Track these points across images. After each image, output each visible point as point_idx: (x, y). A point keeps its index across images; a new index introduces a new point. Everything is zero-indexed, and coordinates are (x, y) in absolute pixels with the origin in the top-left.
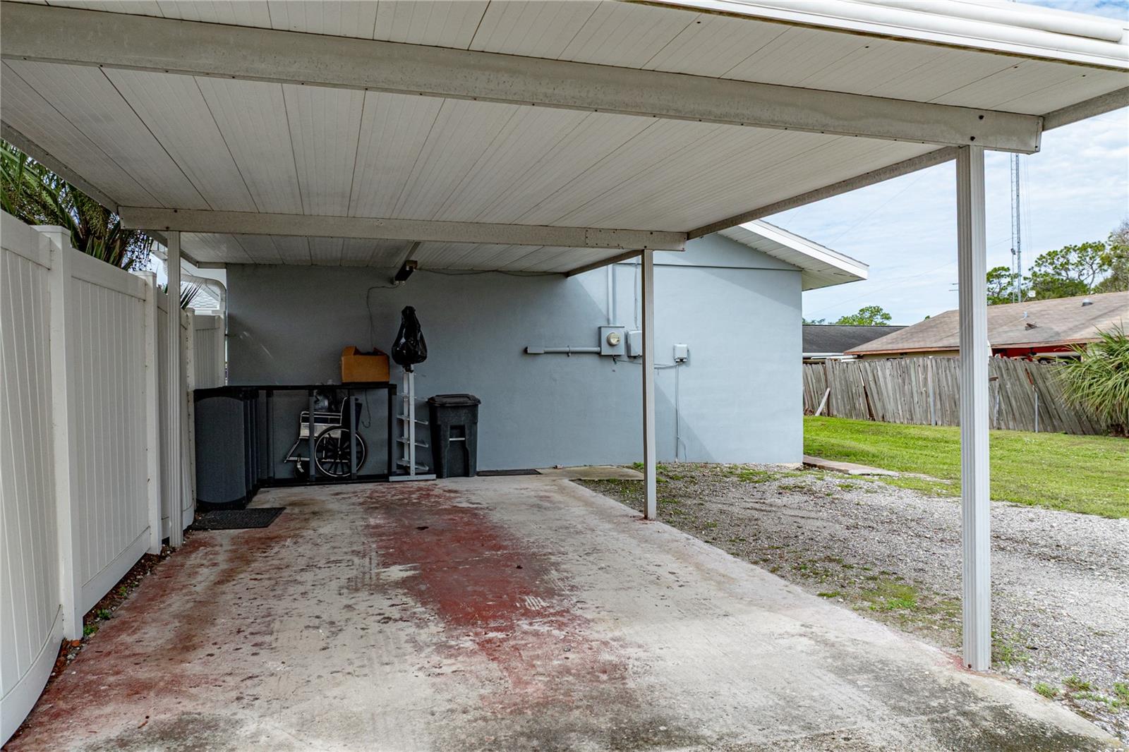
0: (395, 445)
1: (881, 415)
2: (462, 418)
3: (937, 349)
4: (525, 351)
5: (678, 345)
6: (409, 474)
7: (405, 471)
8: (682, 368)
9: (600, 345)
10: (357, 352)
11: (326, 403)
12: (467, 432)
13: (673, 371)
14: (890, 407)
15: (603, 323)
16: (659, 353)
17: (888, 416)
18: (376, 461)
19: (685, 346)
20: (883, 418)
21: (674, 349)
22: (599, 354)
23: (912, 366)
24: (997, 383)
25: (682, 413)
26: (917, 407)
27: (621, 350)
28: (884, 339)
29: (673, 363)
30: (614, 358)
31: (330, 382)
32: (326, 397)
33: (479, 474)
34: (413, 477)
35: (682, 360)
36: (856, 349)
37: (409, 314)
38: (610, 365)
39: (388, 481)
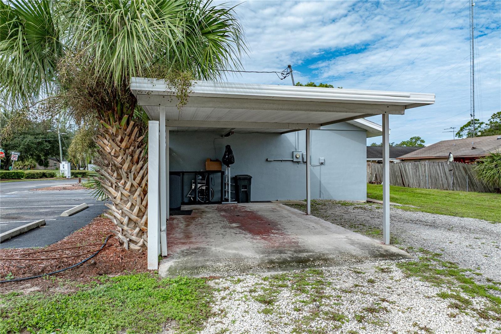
0: (223, 192)
1: (407, 184)
2: (246, 183)
3: (435, 157)
4: (267, 160)
5: (321, 158)
6: (228, 201)
7: (227, 200)
8: (322, 166)
9: (293, 158)
10: (211, 160)
11: (201, 177)
12: (248, 188)
13: (319, 167)
14: (411, 181)
15: (294, 150)
16: (315, 162)
17: (410, 185)
18: (217, 196)
19: (323, 158)
20: (408, 185)
21: (319, 159)
22: (292, 161)
23: (420, 165)
24: (452, 172)
25: (322, 182)
26: (421, 181)
27: (301, 160)
28: (413, 153)
29: (319, 164)
30: (298, 162)
31: (202, 170)
32: (201, 175)
33: (251, 202)
34: (230, 202)
35: (322, 163)
36: (401, 157)
37: (228, 147)
38: (296, 165)
39: (221, 204)
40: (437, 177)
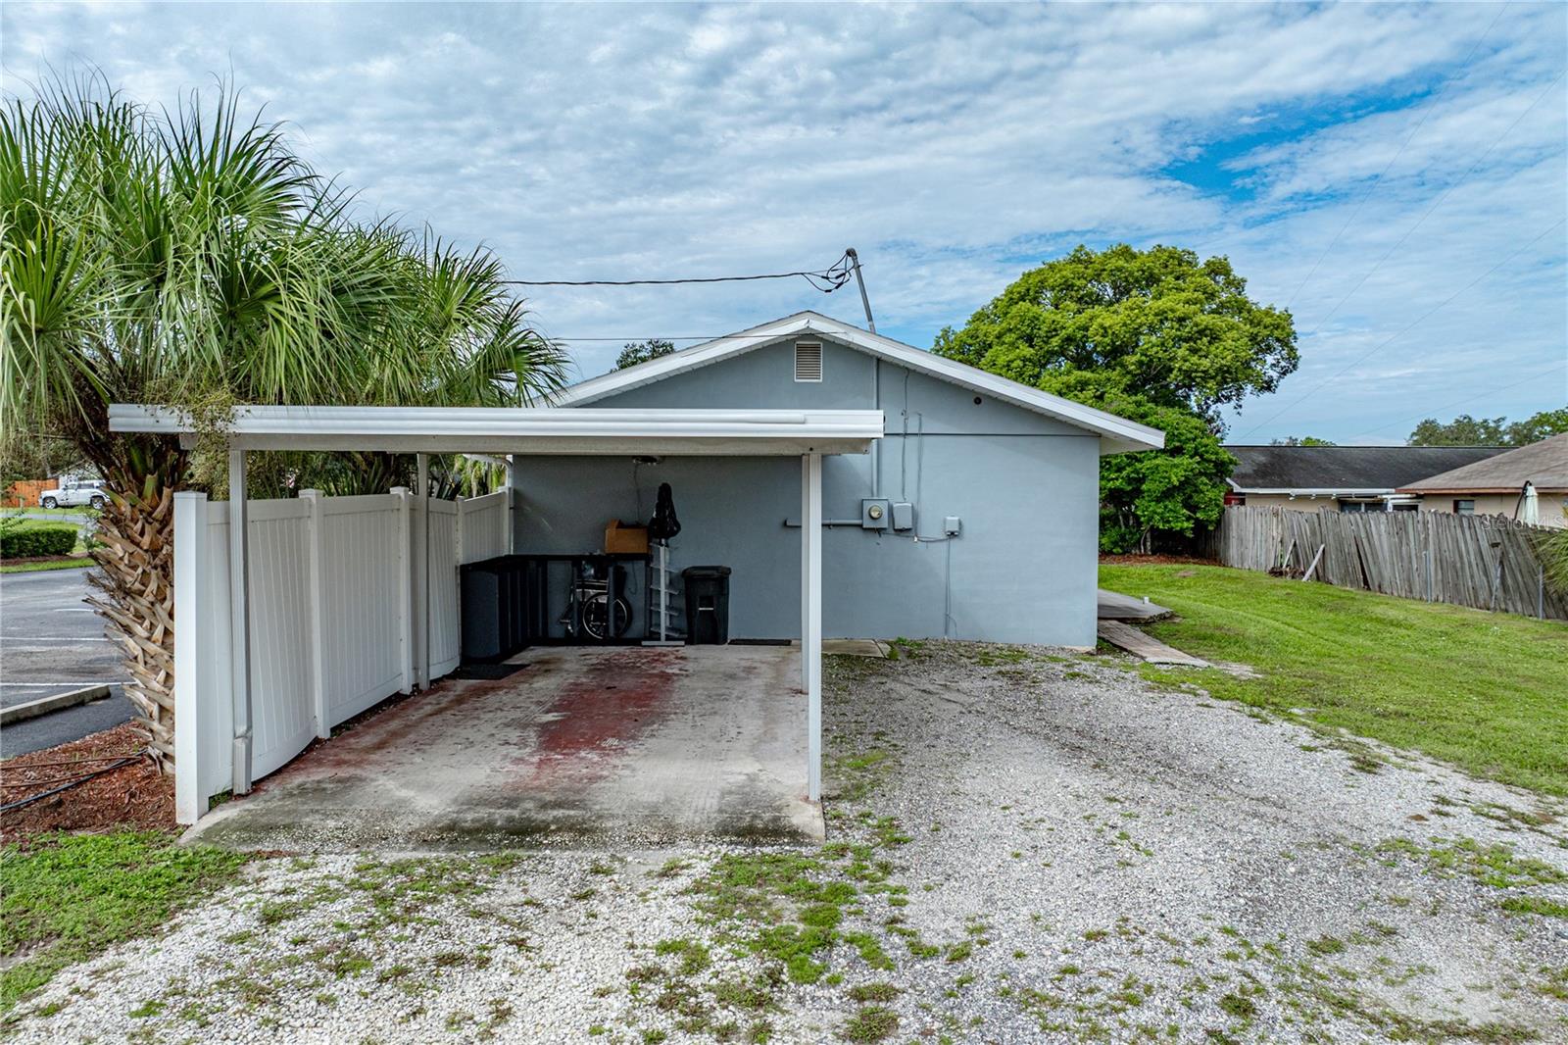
0: (652, 614)
2: (711, 589)
3: (1513, 491)
4: (785, 524)
5: (949, 518)
6: (659, 639)
7: (656, 636)
8: (954, 542)
9: (862, 518)
10: (621, 525)
11: (592, 572)
12: (715, 602)
13: (945, 544)
14: (1387, 574)
15: (866, 495)
16: (930, 528)
17: (1386, 586)
18: (638, 626)
19: (957, 518)
20: (1380, 587)
21: (945, 521)
22: (861, 526)
23: (1410, 522)
24: (1498, 551)
25: (954, 588)
26: (1416, 575)
27: (884, 523)
29: (944, 537)
30: (879, 531)
31: (598, 552)
32: (593, 566)
33: (733, 642)
34: (663, 642)
35: (952, 533)
38: (874, 539)
39: (640, 645)
40: (1459, 565)
